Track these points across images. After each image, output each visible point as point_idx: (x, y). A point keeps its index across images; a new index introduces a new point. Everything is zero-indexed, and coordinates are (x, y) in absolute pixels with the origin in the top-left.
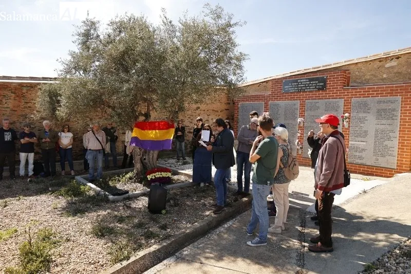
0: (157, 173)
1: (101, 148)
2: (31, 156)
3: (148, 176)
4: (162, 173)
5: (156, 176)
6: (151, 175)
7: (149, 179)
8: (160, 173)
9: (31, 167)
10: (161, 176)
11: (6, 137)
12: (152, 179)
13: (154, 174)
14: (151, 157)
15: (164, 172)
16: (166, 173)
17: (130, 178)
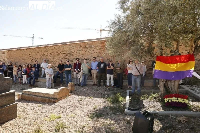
0: (174, 98)
1: (139, 74)
2: (112, 76)
3: (165, 99)
4: (179, 99)
5: (172, 101)
6: (168, 99)
7: (166, 102)
8: (176, 98)
9: (112, 82)
10: (177, 101)
11: (101, 66)
12: (168, 102)
13: (170, 98)
14: (173, 84)
15: (180, 98)
16: (183, 99)
17: (155, 98)
